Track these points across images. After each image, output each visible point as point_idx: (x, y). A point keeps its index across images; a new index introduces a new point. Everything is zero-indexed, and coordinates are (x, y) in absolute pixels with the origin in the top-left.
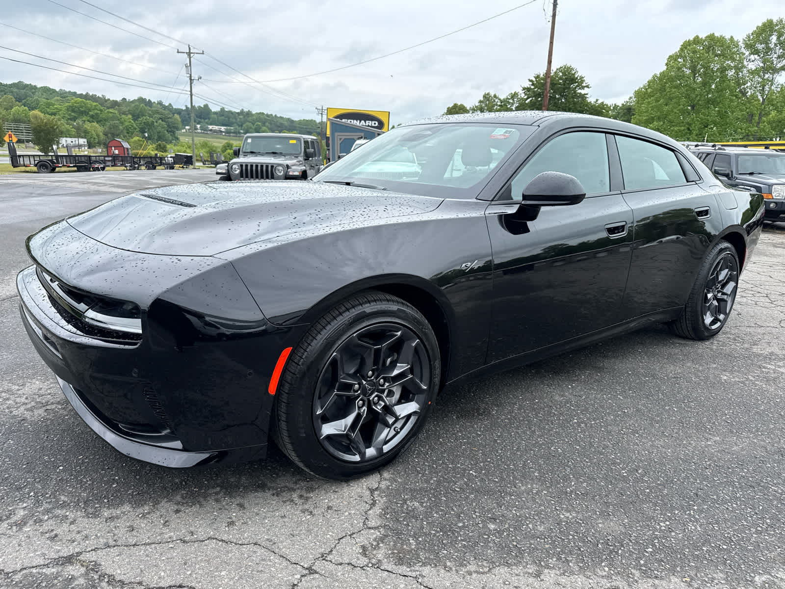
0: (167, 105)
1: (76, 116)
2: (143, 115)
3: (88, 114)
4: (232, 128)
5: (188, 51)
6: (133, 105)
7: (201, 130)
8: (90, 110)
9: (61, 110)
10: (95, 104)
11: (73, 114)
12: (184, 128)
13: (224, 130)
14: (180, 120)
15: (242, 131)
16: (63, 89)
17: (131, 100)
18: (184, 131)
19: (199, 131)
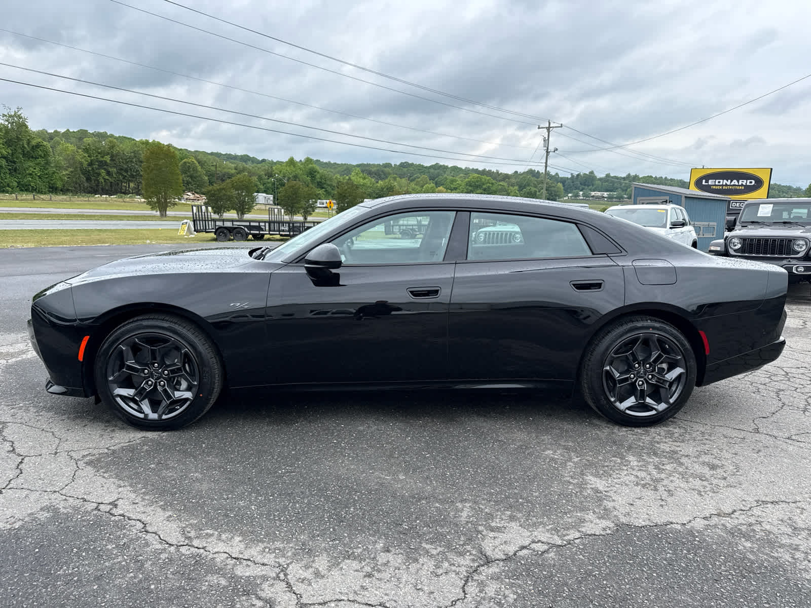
0: (553, 174)
1: (472, 189)
2: (529, 185)
3: (482, 187)
4: (615, 193)
5: (548, 126)
6: (521, 177)
7: (584, 197)
8: (484, 184)
9: (461, 185)
10: (488, 178)
11: (470, 188)
12: (567, 196)
13: (606, 196)
14: (562, 188)
15: (625, 196)
16: (468, 167)
17: (522, 172)
18: (567, 198)
19: (582, 198)
